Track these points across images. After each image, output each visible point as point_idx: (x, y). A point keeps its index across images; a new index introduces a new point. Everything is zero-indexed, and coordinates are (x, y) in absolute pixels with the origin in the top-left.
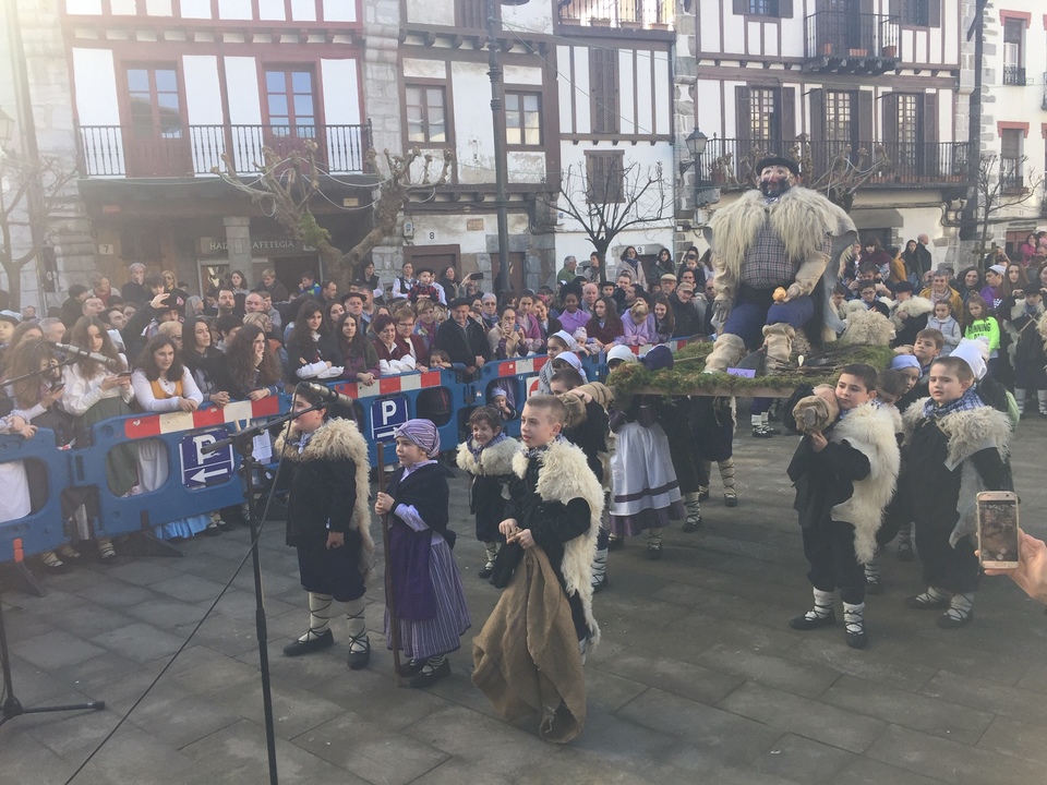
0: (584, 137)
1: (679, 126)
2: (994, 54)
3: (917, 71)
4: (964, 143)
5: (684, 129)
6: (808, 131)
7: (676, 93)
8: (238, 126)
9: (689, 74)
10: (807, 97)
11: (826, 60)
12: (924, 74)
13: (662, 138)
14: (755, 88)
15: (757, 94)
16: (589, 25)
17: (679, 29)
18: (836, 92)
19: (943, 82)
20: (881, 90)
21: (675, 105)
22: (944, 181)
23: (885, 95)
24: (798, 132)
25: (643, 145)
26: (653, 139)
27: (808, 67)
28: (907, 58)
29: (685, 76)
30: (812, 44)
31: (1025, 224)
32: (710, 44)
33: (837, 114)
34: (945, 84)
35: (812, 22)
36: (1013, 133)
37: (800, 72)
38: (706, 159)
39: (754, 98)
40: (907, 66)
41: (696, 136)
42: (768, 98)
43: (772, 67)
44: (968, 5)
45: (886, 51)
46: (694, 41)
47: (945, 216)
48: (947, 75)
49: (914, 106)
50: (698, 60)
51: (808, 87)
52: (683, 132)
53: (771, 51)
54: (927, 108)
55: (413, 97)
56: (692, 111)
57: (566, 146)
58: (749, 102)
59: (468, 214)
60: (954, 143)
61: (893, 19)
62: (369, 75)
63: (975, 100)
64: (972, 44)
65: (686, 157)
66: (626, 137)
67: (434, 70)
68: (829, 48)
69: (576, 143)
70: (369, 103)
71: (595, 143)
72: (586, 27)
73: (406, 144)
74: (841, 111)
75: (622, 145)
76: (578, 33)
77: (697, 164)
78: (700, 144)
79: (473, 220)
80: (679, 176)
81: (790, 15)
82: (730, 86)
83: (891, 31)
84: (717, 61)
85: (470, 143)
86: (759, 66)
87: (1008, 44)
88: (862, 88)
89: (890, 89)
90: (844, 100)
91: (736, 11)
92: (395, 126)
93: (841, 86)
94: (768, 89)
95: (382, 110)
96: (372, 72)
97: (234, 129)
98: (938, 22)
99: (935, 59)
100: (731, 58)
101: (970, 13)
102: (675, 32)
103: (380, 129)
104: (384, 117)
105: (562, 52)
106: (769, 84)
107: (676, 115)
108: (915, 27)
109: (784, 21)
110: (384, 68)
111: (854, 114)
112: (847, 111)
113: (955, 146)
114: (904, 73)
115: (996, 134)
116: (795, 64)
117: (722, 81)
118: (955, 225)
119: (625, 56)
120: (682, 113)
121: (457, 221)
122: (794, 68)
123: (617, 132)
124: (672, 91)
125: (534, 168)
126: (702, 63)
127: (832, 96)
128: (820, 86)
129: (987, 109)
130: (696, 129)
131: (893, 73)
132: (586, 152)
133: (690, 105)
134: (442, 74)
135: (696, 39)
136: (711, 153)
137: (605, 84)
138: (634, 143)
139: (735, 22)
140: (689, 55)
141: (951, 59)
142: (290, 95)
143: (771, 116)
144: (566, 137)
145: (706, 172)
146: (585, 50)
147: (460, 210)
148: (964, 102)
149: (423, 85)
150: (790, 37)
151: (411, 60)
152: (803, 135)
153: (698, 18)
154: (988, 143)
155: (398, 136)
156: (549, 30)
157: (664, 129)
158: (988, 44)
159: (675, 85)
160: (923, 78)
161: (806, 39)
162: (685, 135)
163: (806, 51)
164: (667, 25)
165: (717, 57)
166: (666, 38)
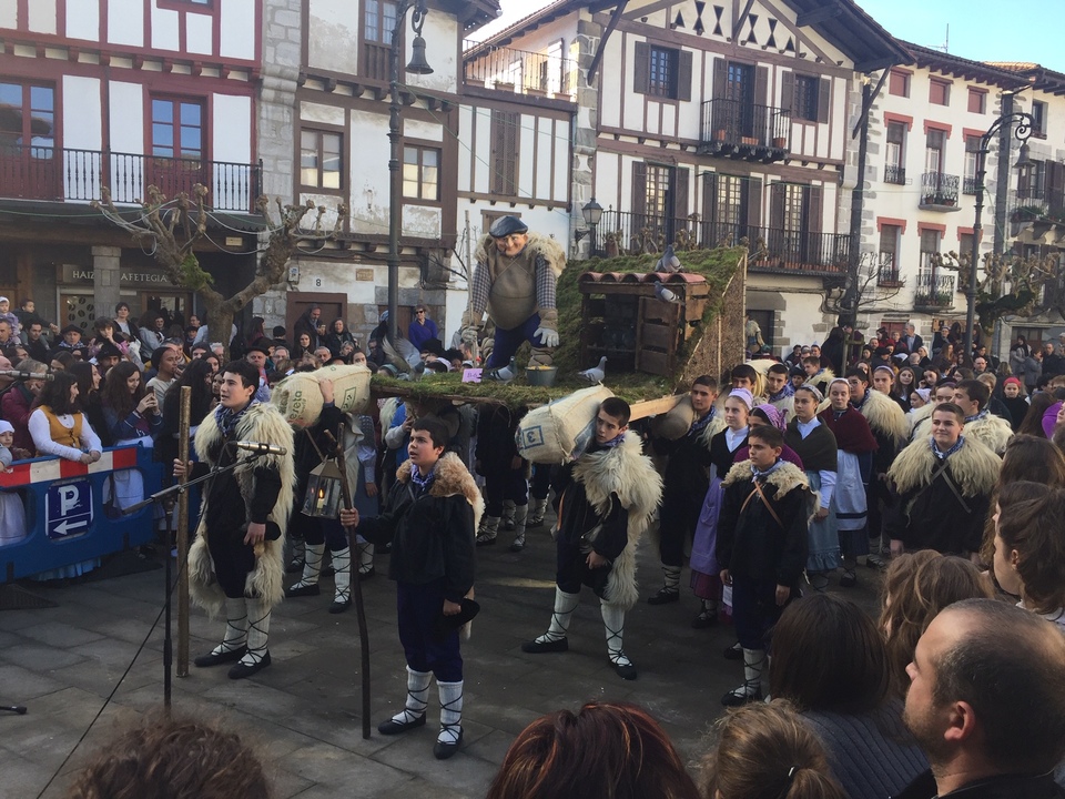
0: (483, 196)
1: (577, 194)
2: (877, 153)
3: (804, 163)
4: (845, 236)
5: (582, 199)
6: (700, 211)
7: (575, 162)
8: (117, 154)
9: (589, 145)
10: (701, 179)
11: (720, 146)
12: (811, 166)
13: (559, 204)
14: (651, 165)
15: (653, 171)
16: (493, 88)
17: (581, 102)
18: (729, 175)
19: (829, 176)
20: (771, 178)
21: (574, 174)
22: (825, 270)
23: (774, 184)
24: (691, 211)
25: (540, 210)
26: (551, 204)
27: (704, 149)
28: (796, 150)
29: (585, 147)
30: (708, 129)
31: (898, 316)
32: (610, 119)
33: (728, 197)
34: (830, 177)
35: (708, 108)
36: (891, 229)
37: (695, 154)
38: (601, 230)
39: (650, 174)
40: (795, 158)
41: (592, 206)
42: (664, 176)
43: (669, 146)
44: (855, 105)
45: (775, 142)
46: (595, 114)
47: (825, 303)
48: (832, 169)
49: (800, 195)
50: (598, 133)
51: (702, 169)
52: (580, 201)
53: (668, 131)
54: (812, 200)
55: (308, 140)
56: (590, 181)
57: (463, 204)
58: (645, 178)
59: (358, 263)
60: (835, 234)
61: (784, 112)
62: (264, 114)
63: (857, 196)
64: (857, 142)
65: (582, 226)
66: (524, 201)
67: (334, 116)
68: (723, 134)
69: (473, 201)
70: (262, 143)
71: (493, 203)
72: (490, 90)
73: (299, 188)
74: (732, 194)
75: (519, 208)
76: (481, 95)
77: (592, 233)
78: (595, 214)
79: (362, 270)
80: (574, 243)
81: (688, 99)
82: (628, 161)
83: (783, 123)
84: (617, 136)
85: (365, 192)
86: (657, 144)
87: (890, 144)
88: (753, 174)
89: (778, 178)
90: (735, 184)
91: (636, 90)
92: (287, 168)
93: (732, 172)
94: (664, 167)
95: (275, 151)
96: (266, 111)
97: (113, 157)
98: (826, 118)
99: (822, 153)
100: (630, 133)
101: (856, 112)
102: (576, 104)
103: (272, 169)
104: (277, 158)
105: (465, 112)
106: (667, 163)
107: (574, 183)
108: (804, 121)
109: (682, 104)
110: (280, 109)
111: (744, 198)
112: (738, 195)
113: (837, 237)
114: (792, 164)
115: (876, 229)
116: (691, 145)
117: (620, 156)
118: (835, 313)
119: (527, 121)
120: (580, 182)
121: (346, 269)
122: (690, 149)
123: (516, 195)
124: (572, 160)
125: (429, 223)
126: (602, 136)
127: (724, 179)
128: (713, 169)
129: (868, 204)
130: (593, 199)
131: (782, 163)
132: (483, 212)
133: (588, 175)
134: (340, 121)
135: (598, 112)
136: (606, 225)
137: (506, 148)
138: (531, 207)
139: (635, 101)
140: (590, 127)
141: (837, 155)
142: (177, 125)
143: (666, 193)
144: (464, 194)
145: (601, 242)
146: (488, 111)
147: (349, 258)
148: (847, 196)
149: (320, 130)
150: (687, 120)
151: (309, 104)
152: (695, 215)
153: (600, 93)
154: (867, 236)
155: (290, 179)
156: (453, 89)
157: (561, 196)
158: (872, 144)
159: (575, 154)
160: (810, 170)
161: (702, 124)
162: (581, 204)
163: (701, 134)
164: (570, 96)
165: (617, 132)
166: (568, 109)
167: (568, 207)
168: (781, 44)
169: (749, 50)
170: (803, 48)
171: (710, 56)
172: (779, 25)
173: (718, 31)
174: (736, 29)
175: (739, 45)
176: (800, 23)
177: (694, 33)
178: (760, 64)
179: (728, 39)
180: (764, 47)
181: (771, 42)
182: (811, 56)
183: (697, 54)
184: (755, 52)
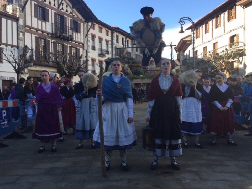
1: (20, 44)
2: (90, 42)
3: (76, 42)
4: (85, 61)
6: (53, 52)
7: (19, 34)
9: (23, 30)
10: (52, 43)
11: (58, 35)
13: (15, 46)
14: (40, 38)
15: (40, 40)
17: (20, 17)
18: (59, 43)
20: (69, 45)
21: (19, 38)
23: (69, 47)
24: (51, 51)
25: (9, 47)
26: (12, 46)
27: (53, 36)
28: (74, 39)
29: (21, 30)
30: (54, 30)
32: (28, 23)
34: (81, 47)
35: (53, 25)
36: (93, 61)
37: (51, 37)
41: (26, 47)
42: (43, 41)
43: (44, 34)
44: (85, 30)
45: (70, 36)
46: (24, 21)
48: (81, 45)
49: (75, 51)
51: (53, 41)
53: (44, 29)
54: (78, 51)
56: (23, 40)
58: (38, 41)
61: (71, 29)
63: (87, 52)
64: (86, 39)
65: (22, 53)
66: (4, 44)
68: (59, 32)
74: (60, 48)
75: (3, 46)
81: (48, 21)
82: (34, 36)
83: (70, 31)
84: (30, 28)
86: (41, 32)
87: (92, 41)
88: (65, 44)
90: (60, 46)
98: (80, 32)
99: (79, 41)
100: (34, 28)
101: (86, 32)
106: (43, 38)
107: (19, 40)
108: (75, 32)
109: (47, 23)
111: (63, 49)
114: (73, 42)
115: (91, 60)
116: (50, 34)
117: (31, 34)
119: (4, 20)
120: (20, 40)
123: (1, 42)
126: (26, 28)
128: (55, 41)
129: (89, 54)
131: (71, 42)
133: (23, 39)
138: (6, 46)
139: (35, 20)
140: (23, 25)
141: (82, 41)
143: (44, 46)
148: (85, 52)
150: (48, 27)
153: (25, 15)
154: (89, 62)
157: (15, 43)
158: (89, 40)
159: (19, 32)
160: (77, 44)
161: (52, 29)
162: (21, 47)
163: (52, 31)
164: (17, 15)
165: (30, 27)
166: (16, 18)
167: (18, 47)
168: (69, 12)
169: (62, 12)
170: (74, 14)
171: (53, 11)
172: (68, 7)
173: (54, 5)
174: (59, 6)
175: (60, 10)
176: (73, 7)
177: (49, 4)
178: (65, 16)
179: (57, 8)
180: (65, 12)
181: (67, 11)
182: (76, 16)
183: (50, 10)
184: (63, 12)
